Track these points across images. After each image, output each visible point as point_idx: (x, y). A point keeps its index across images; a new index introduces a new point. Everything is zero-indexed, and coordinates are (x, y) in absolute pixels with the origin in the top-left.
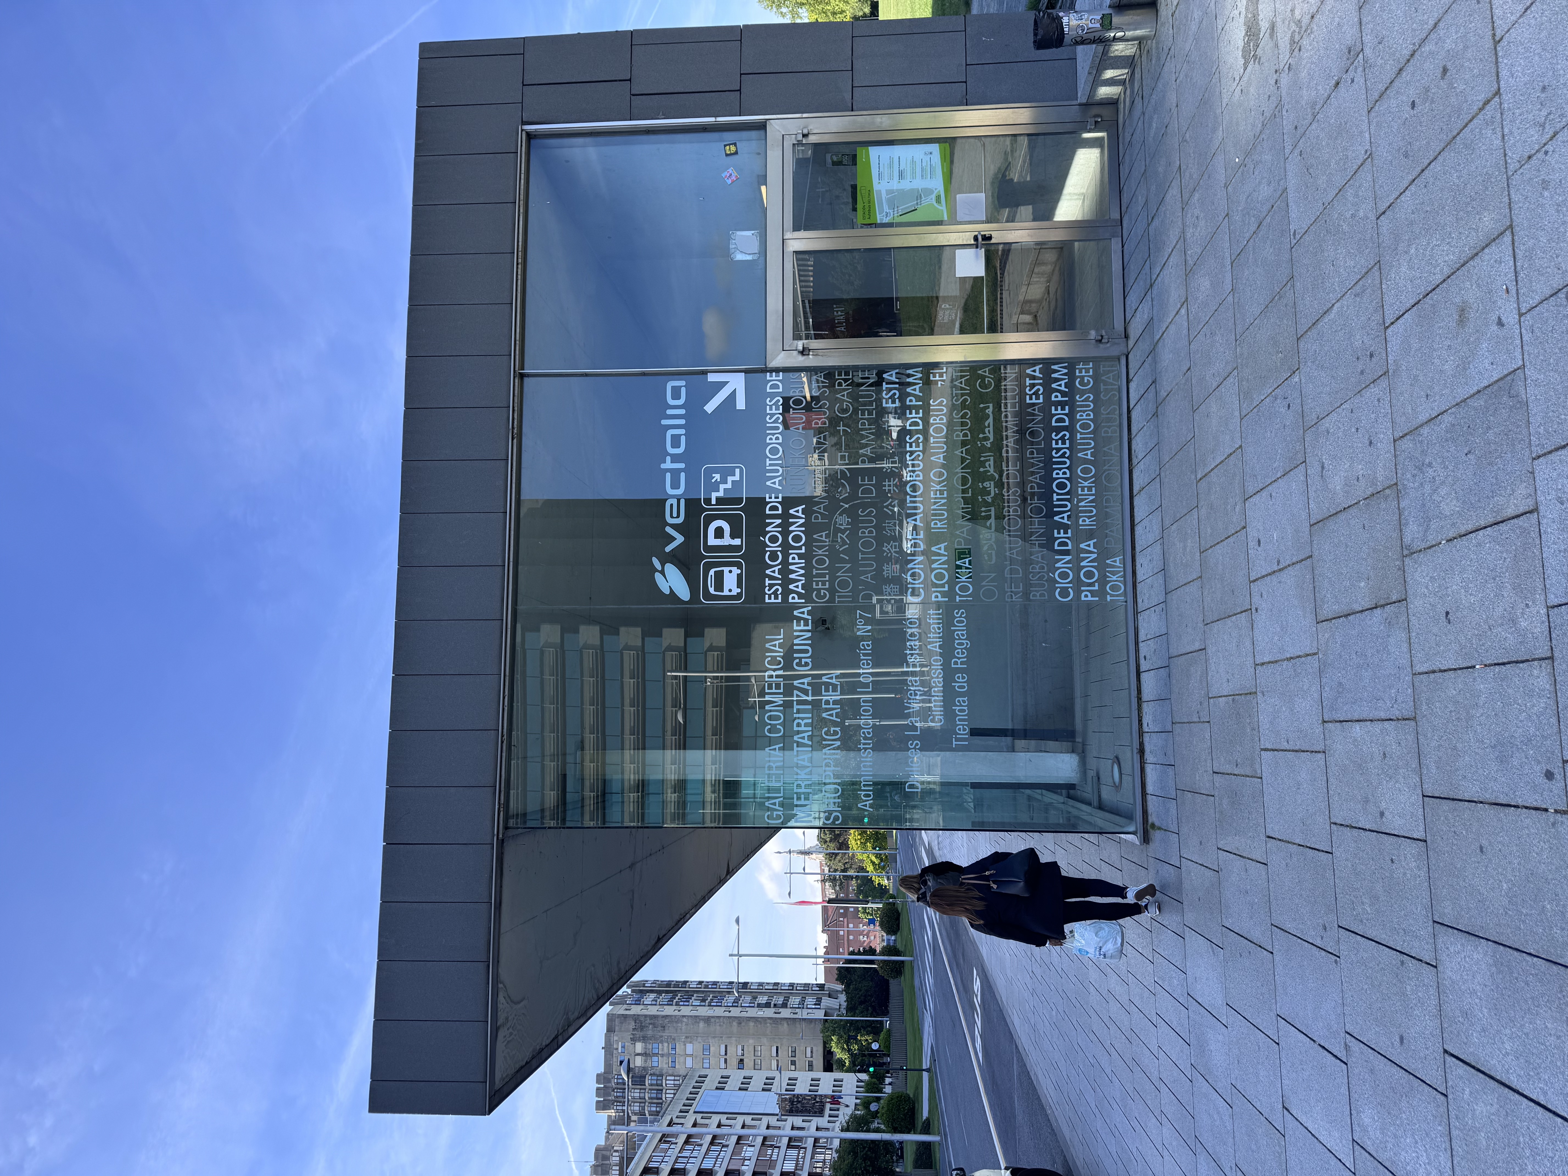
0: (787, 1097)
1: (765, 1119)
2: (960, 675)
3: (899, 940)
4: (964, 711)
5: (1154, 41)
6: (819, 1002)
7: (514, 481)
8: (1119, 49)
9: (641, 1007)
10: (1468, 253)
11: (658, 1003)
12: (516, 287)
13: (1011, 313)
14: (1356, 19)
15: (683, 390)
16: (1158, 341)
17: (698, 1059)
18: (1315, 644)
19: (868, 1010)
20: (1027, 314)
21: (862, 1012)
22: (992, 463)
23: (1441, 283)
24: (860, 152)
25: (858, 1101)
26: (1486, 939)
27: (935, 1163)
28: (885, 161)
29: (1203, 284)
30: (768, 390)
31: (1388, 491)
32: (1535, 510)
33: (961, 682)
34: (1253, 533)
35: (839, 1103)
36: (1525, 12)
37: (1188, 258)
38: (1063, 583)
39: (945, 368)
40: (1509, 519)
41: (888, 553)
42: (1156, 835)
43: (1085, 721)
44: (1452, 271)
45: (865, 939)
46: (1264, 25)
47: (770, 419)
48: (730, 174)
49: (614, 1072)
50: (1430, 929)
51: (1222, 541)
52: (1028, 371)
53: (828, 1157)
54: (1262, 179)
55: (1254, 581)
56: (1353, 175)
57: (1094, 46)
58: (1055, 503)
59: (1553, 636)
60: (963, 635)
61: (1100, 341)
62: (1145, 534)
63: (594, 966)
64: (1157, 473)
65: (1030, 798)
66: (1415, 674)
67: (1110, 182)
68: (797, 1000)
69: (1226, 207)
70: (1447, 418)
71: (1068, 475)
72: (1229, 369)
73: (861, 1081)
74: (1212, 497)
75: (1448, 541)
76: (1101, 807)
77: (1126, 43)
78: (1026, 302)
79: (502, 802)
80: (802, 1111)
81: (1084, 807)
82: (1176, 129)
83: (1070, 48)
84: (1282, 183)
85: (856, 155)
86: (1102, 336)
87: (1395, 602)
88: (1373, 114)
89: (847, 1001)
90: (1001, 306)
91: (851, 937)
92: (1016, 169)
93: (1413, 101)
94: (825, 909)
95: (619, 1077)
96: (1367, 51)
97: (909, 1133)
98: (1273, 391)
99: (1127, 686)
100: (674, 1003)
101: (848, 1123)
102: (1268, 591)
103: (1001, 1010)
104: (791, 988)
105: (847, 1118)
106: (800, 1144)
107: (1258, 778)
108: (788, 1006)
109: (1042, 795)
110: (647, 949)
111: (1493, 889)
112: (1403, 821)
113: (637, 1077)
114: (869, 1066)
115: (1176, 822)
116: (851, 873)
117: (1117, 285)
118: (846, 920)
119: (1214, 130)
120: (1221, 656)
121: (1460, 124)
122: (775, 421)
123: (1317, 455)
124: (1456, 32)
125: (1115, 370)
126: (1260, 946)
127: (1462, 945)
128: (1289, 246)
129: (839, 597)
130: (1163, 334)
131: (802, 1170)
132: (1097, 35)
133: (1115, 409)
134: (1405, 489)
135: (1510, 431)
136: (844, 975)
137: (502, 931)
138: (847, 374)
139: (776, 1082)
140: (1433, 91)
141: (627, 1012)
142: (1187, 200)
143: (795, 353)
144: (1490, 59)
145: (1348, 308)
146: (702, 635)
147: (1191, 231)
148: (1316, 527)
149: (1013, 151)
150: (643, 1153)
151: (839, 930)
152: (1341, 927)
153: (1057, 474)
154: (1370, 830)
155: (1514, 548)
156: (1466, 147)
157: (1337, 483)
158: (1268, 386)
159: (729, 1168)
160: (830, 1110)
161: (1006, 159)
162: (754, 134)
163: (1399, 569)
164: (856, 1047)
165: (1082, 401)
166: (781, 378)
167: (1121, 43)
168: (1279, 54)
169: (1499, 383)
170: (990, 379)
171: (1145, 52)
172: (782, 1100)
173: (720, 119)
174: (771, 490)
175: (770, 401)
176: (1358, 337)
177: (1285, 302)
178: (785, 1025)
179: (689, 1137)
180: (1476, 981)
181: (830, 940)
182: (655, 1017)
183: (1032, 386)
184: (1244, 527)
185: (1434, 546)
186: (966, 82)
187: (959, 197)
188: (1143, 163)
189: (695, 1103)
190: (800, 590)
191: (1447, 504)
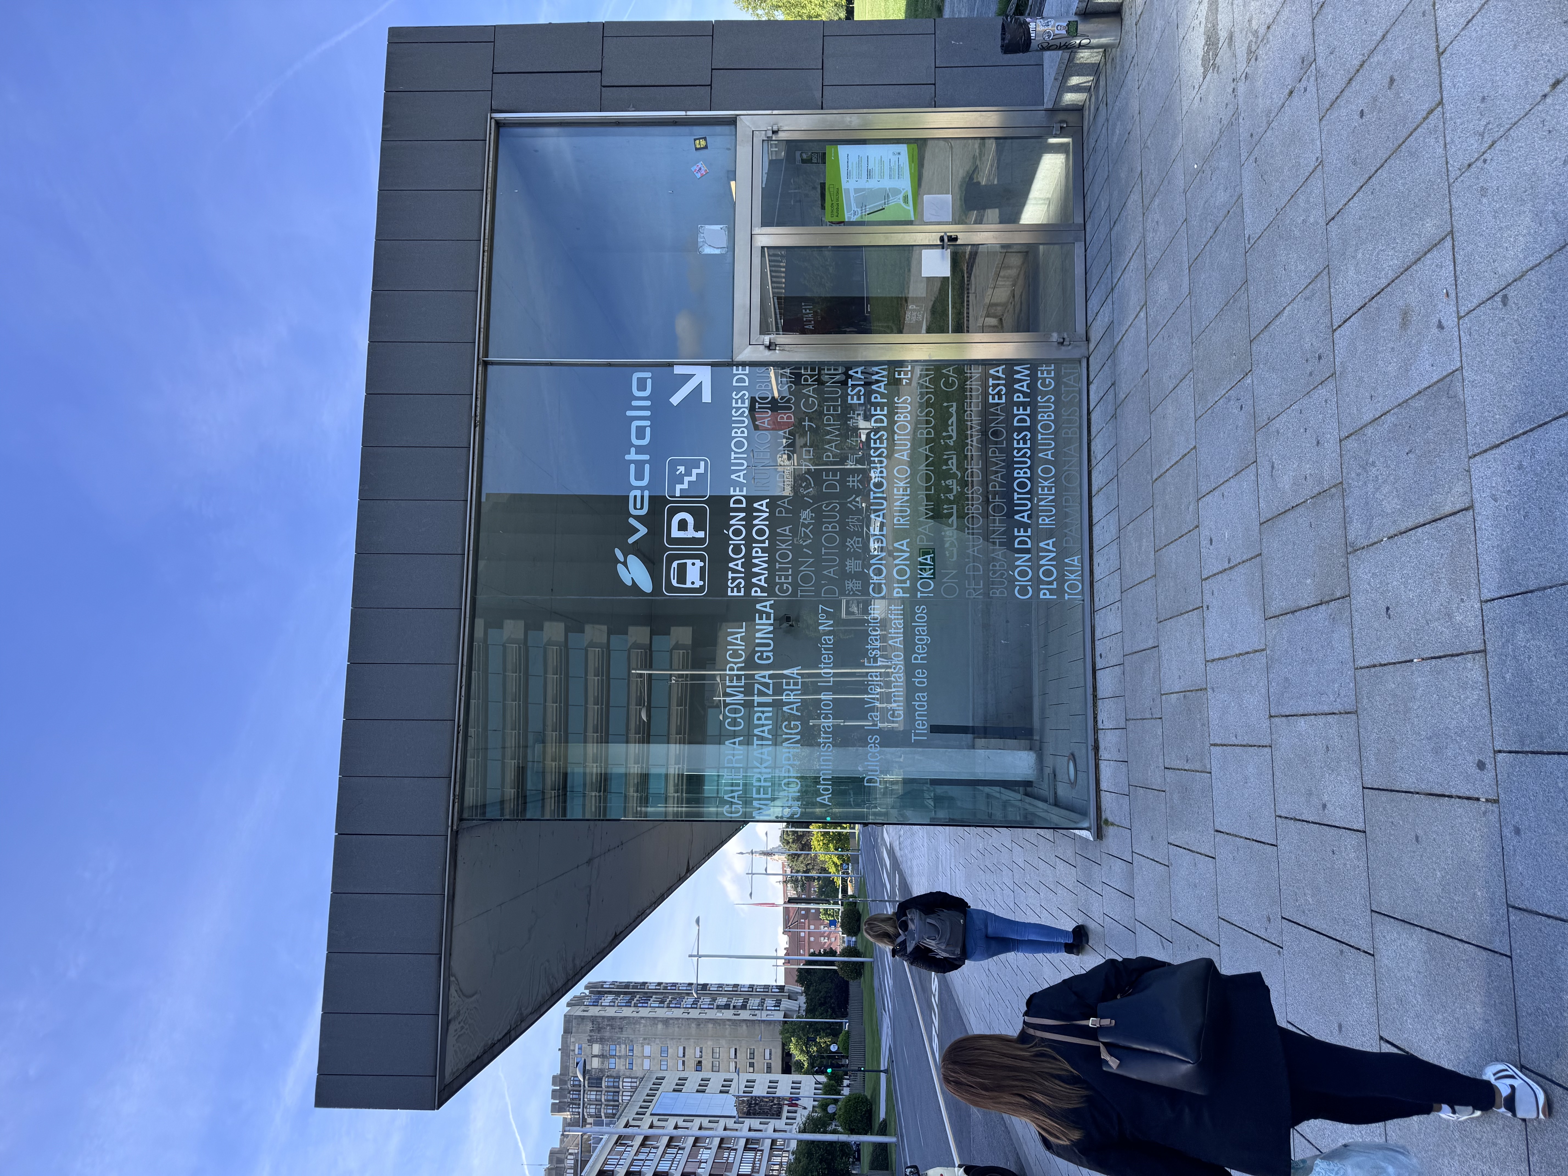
0: (745, 1099)
1: (722, 1121)
2: (920, 670)
3: (859, 941)
4: (923, 706)
5: (1118, 49)
6: (778, 1003)
7: (475, 469)
8: (1085, 56)
9: (599, 1008)
10: (1413, 258)
11: (616, 1004)
12: (482, 274)
13: (976, 313)
14: (1310, 30)
15: (649, 382)
16: (1118, 344)
17: (656, 1061)
18: (1263, 641)
19: (827, 1012)
20: (993, 317)
21: (822, 1014)
22: (954, 461)
23: (1386, 287)
24: (829, 149)
25: (816, 1103)
26: (1421, 927)
27: (891, 1164)
28: (853, 160)
29: (1162, 287)
30: (734, 384)
31: (1333, 490)
32: (1470, 508)
33: (921, 677)
34: (1205, 532)
35: (796, 1105)
36: (1467, 25)
37: (1148, 262)
38: (1022, 581)
39: (910, 367)
40: (1446, 516)
41: (851, 549)
42: (1110, 831)
43: (1043, 718)
44: (1396, 275)
45: (826, 940)
46: (1223, 35)
47: (736, 412)
48: (700, 168)
49: (571, 1074)
50: (1368, 918)
51: (1175, 540)
52: (992, 372)
53: (785, 1160)
54: (1219, 185)
55: (1206, 579)
56: (1304, 182)
57: (1061, 52)
58: (1015, 502)
59: (1486, 629)
60: (923, 631)
61: (1062, 343)
62: (1103, 534)
63: (548, 961)
64: (1115, 473)
65: (988, 796)
66: (1357, 669)
67: (1074, 187)
68: (757, 1001)
69: (1185, 212)
70: (1390, 419)
71: (1029, 475)
72: (1186, 371)
73: (820, 1083)
74: (1167, 497)
75: (1389, 538)
76: (1056, 804)
77: (1092, 51)
78: (991, 305)
79: (457, 793)
80: (759, 1114)
81: (1040, 804)
82: (1139, 135)
83: (1037, 53)
84: (1237, 189)
85: (825, 154)
86: (1064, 339)
87: (1339, 599)
88: (1324, 122)
89: (806, 1002)
90: (968, 309)
91: (812, 939)
92: (984, 173)
93: (1362, 110)
94: (786, 911)
95: (575, 1079)
96: (1320, 61)
97: (866, 1134)
98: (1227, 392)
99: (1082, 684)
100: (632, 1005)
101: (804, 1124)
102: (1219, 589)
103: (958, 1010)
104: (751, 989)
105: (804, 1119)
106: (757, 1146)
107: (1208, 773)
108: (748, 1008)
109: (1000, 793)
110: (603, 946)
111: (1427, 878)
112: (1344, 812)
113: (593, 1079)
114: (827, 1067)
115: (1129, 818)
116: (813, 874)
117: (1079, 289)
118: (807, 921)
119: (1174, 136)
120: (1174, 653)
121: (1405, 133)
122: (742, 415)
123: (1267, 455)
124: (1403, 43)
125: (1076, 373)
126: (1207, 939)
127: (1398, 933)
128: (1244, 251)
129: (802, 591)
130: (1122, 338)
131: (758, 1173)
132: (1063, 41)
133: (1076, 411)
134: (1350, 487)
135: (1448, 431)
136: (804, 977)
137: (455, 924)
138: (813, 370)
139: (734, 1084)
140: (1381, 100)
141: (585, 1014)
142: (1147, 205)
143: (762, 347)
144: (1434, 70)
145: (1298, 312)
146: (668, 633)
147: (1151, 235)
148: (1265, 525)
149: (981, 154)
150: (599, 1156)
151: (800, 932)
152: (1284, 918)
153: (1019, 473)
154: (1313, 823)
155: (1450, 544)
156: (1411, 154)
157: (1285, 482)
158: (1222, 387)
159: (685, 1171)
160: (788, 1112)
161: (974, 162)
162: (726, 129)
163: (1343, 566)
164: (815, 1049)
165: (1045, 402)
166: (747, 372)
167: (1086, 51)
168: (1236, 63)
169: (1438, 384)
170: (953, 378)
171: (1110, 60)
172: (739, 1102)
173: (689, 113)
174: (736, 484)
175: (736, 395)
176: (1307, 340)
177: (1239, 306)
178: (745, 1027)
179: (646, 1138)
180: (1411, 968)
181: (791, 941)
182: (613, 1018)
183: (995, 386)
184: (1197, 527)
185: (1376, 543)
186: (935, 84)
187: (926, 197)
188: (1107, 168)
189: (652, 1105)
190: (762, 583)
191: (1389, 503)
